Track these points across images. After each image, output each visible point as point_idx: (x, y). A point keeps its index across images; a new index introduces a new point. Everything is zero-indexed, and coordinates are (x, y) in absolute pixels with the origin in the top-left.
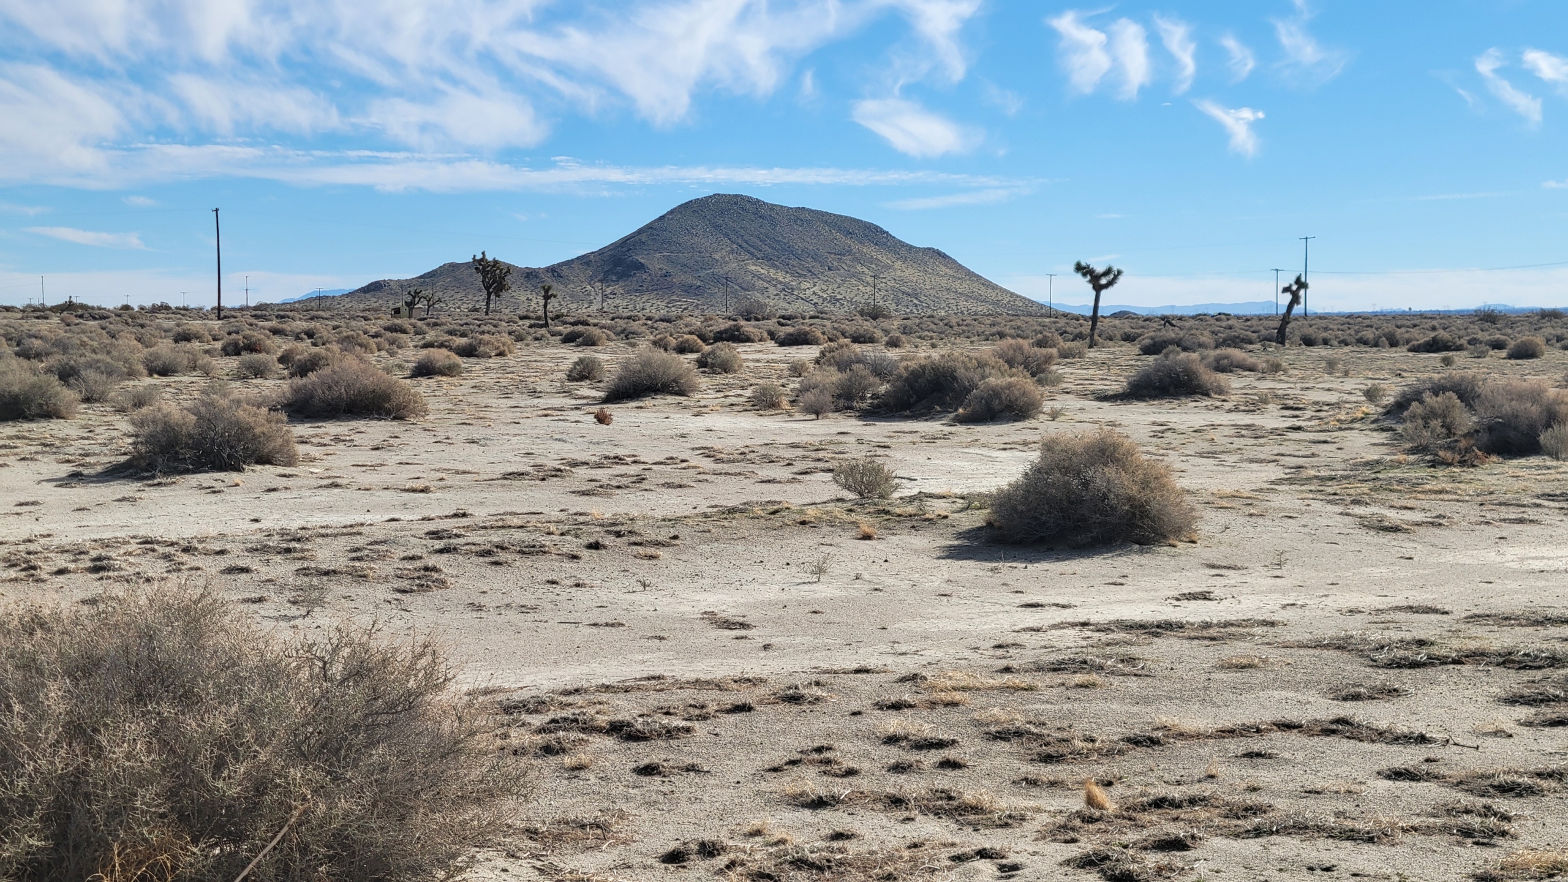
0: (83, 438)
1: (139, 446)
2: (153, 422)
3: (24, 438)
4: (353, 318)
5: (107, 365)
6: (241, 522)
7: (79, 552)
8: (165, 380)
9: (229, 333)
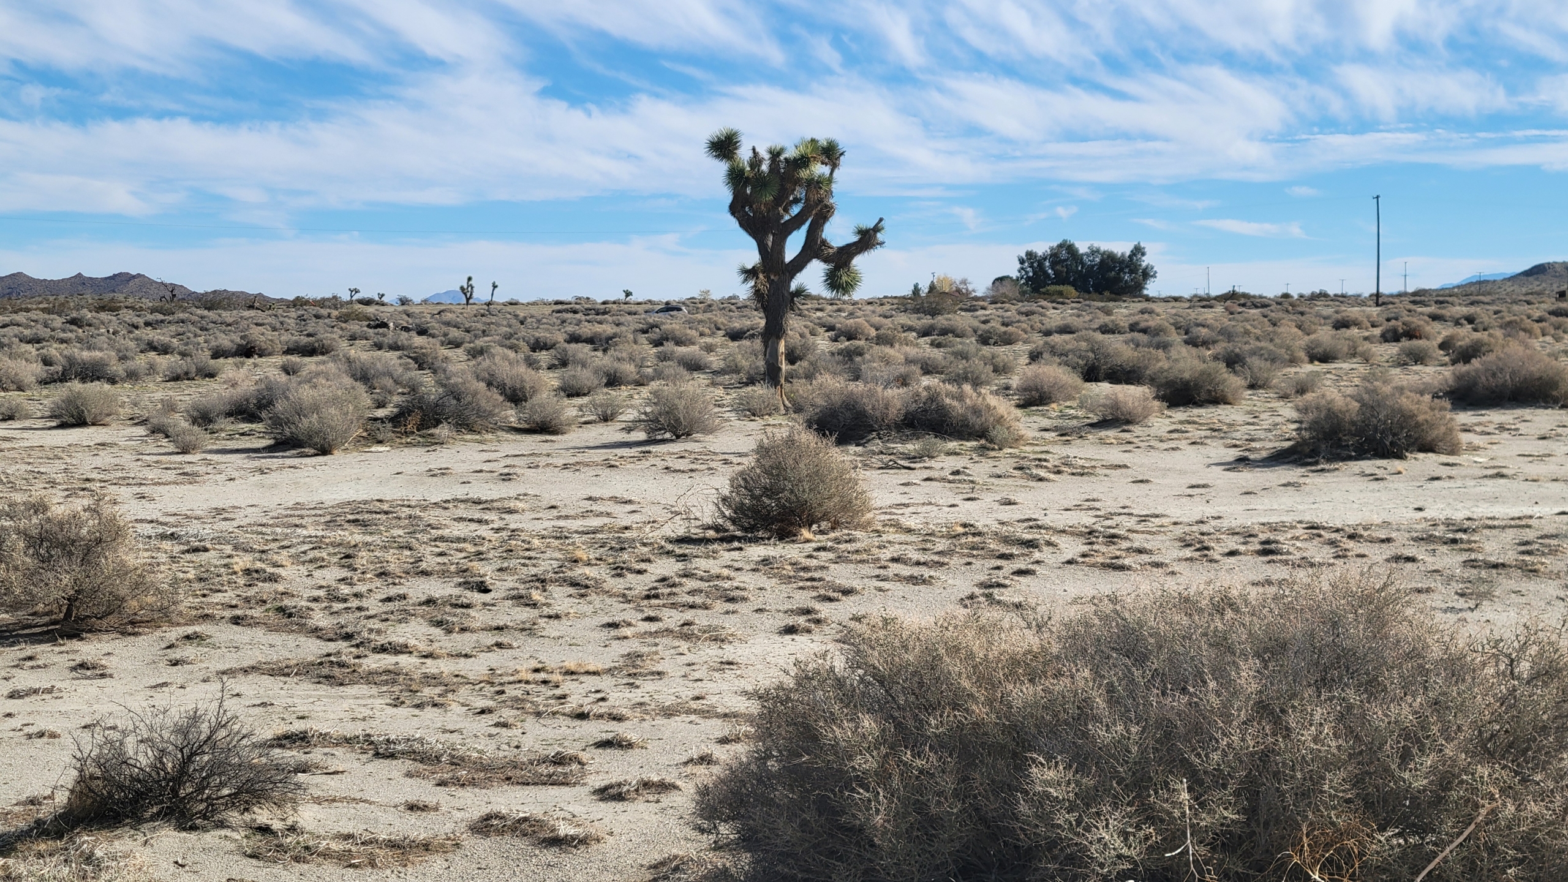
0: (1248, 424)
1: (1303, 432)
2: (1317, 408)
3: (1194, 423)
4: (1515, 302)
5: (1270, 352)
6: (1405, 510)
7: (1248, 535)
8: (1325, 367)
9: (1388, 320)
